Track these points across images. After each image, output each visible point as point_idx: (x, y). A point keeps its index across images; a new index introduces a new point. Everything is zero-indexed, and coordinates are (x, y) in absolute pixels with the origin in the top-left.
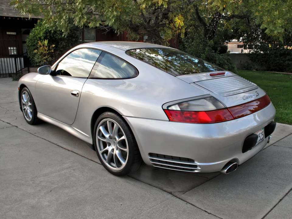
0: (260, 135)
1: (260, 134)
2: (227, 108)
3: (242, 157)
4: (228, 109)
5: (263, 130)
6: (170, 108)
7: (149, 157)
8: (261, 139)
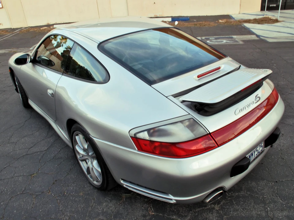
4: (212, 135)
6: (137, 136)
7: (122, 182)
8: (259, 152)
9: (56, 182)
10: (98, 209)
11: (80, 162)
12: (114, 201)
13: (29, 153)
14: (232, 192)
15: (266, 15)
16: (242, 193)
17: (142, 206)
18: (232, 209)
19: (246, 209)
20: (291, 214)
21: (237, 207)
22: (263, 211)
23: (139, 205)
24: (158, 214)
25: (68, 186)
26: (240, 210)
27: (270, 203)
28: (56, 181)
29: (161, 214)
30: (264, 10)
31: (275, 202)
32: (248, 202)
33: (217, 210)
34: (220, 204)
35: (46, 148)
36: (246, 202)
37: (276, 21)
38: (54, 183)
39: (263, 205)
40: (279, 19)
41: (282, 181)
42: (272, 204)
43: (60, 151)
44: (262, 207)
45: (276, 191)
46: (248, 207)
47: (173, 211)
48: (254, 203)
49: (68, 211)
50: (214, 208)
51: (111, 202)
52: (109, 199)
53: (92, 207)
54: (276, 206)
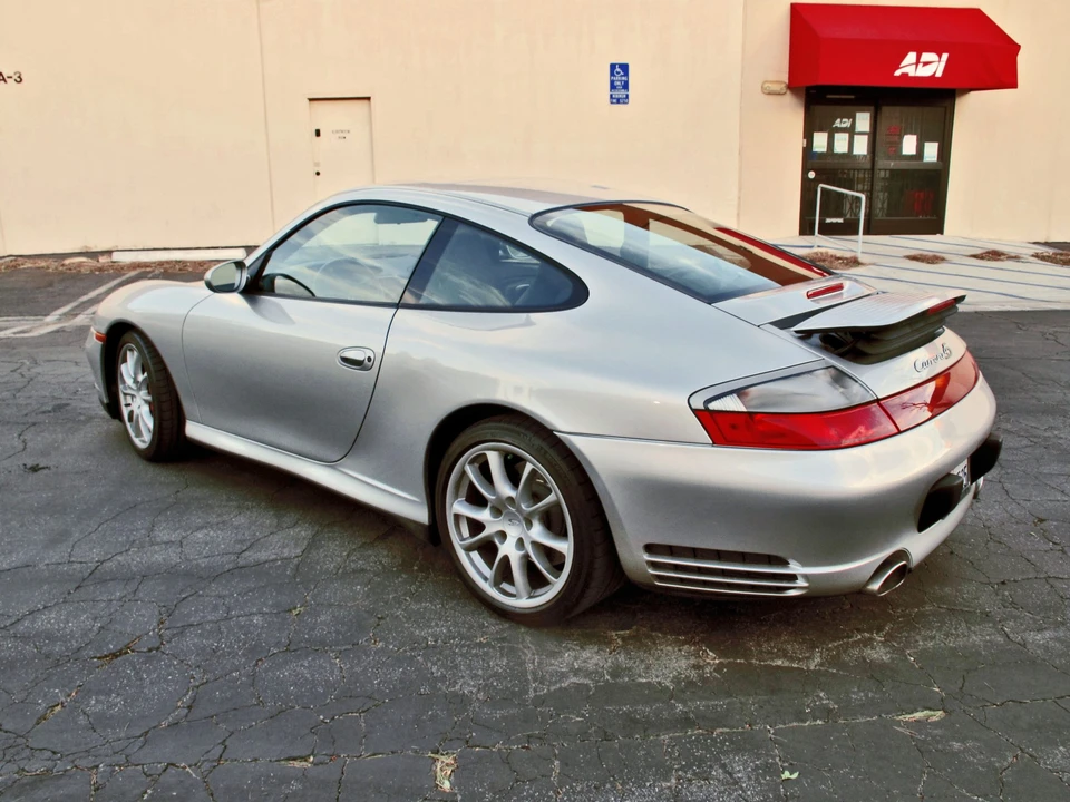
2: (878, 401)
3: (919, 544)
4: (882, 403)
6: (714, 406)
9: (382, 622)
10: (552, 664)
12: (593, 647)
13: (242, 563)
15: (818, 246)
17: (680, 650)
18: (918, 637)
19: (952, 634)
20: (1062, 634)
21: (929, 633)
22: (996, 634)
23: (669, 648)
24: (732, 660)
25: (430, 627)
26: (939, 637)
27: (1004, 619)
28: (382, 619)
30: (812, 233)
32: (951, 623)
33: (881, 642)
34: (881, 630)
35: (297, 552)
36: (947, 623)
37: (855, 262)
38: (378, 625)
39: (991, 625)
40: (862, 258)
41: (1015, 581)
42: (1010, 621)
43: (348, 556)
44: (989, 627)
45: (1008, 599)
46: (956, 631)
48: (967, 623)
49: (464, 676)
50: (871, 639)
51: (582, 648)
52: (576, 645)
54: (1022, 624)
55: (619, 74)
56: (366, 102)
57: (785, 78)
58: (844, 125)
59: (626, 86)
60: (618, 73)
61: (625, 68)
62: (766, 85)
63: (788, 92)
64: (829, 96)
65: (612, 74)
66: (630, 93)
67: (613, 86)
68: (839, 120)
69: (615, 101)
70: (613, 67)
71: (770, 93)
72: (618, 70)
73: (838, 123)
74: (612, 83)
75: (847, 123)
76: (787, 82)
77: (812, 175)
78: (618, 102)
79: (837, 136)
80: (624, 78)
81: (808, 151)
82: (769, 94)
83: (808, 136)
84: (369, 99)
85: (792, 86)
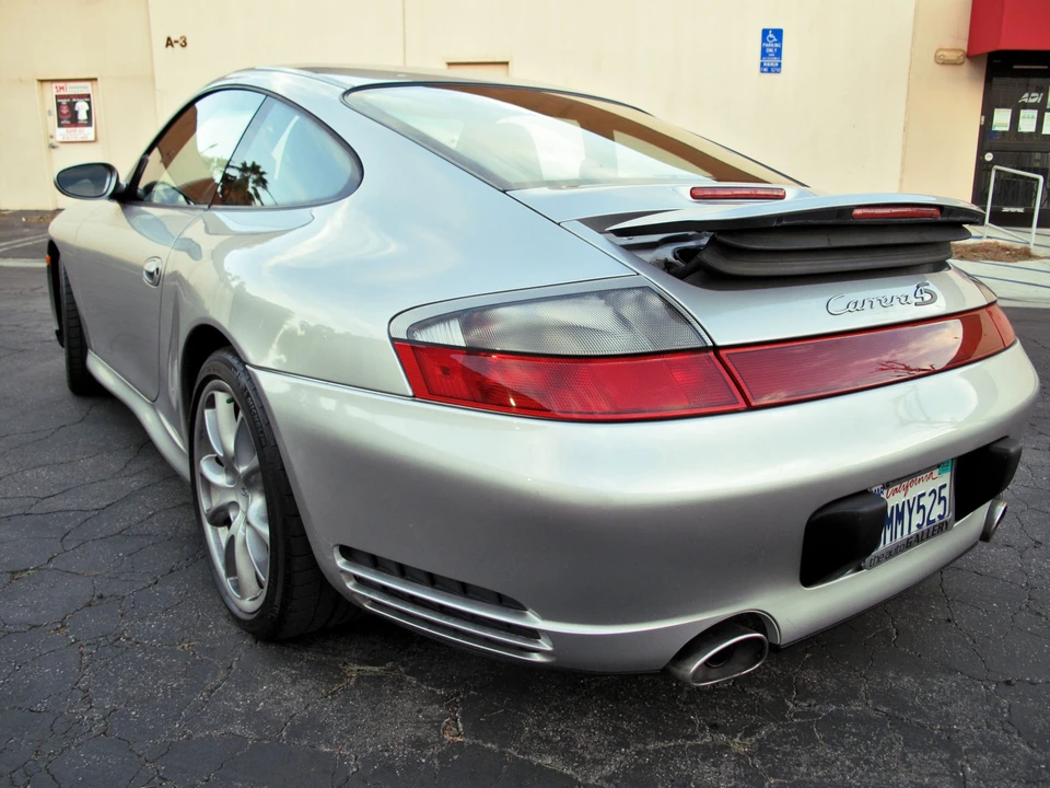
0: (927, 501)
1: (924, 494)
2: (716, 349)
3: (799, 607)
4: (722, 353)
5: (945, 478)
6: (423, 337)
7: (340, 562)
8: (929, 522)
9: (98, 602)
10: (232, 699)
11: (208, 528)
12: (309, 684)
13: (33, 510)
14: (814, 702)
15: (988, 237)
16: (856, 706)
18: (804, 758)
19: (867, 762)
21: (830, 754)
22: (944, 774)
23: (408, 705)
24: (481, 742)
25: (142, 619)
26: (843, 763)
27: (976, 750)
28: (101, 597)
29: (493, 743)
30: (982, 224)
31: (998, 750)
32: (878, 740)
33: (737, 754)
34: (753, 734)
35: (104, 504)
36: (871, 740)
37: (1026, 254)
38: (89, 605)
39: (946, 756)
40: (1034, 250)
41: (1032, 683)
42: (985, 754)
43: (151, 516)
44: (941, 760)
45: (1003, 712)
46: (877, 756)
47: (548, 741)
48: (906, 744)
49: (108, 694)
52: (291, 676)
53: (212, 691)
54: (1003, 764)
55: (772, 42)
56: (504, 67)
57: (964, 46)
58: (1034, 101)
59: (778, 53)
60: (771, 39)
61: (778, 33)
62: (940, 53)
63: (967, 61)
64: (1015, 67)
65: (764, 40)
66: (783, 61)
67: (764, 54)
68: (1026, 95)
69: (765, 70)
70: (765, 32)
71: (945, 63)
72: (771, 35)
73: (1025, 98)
74: (764, 49)
75: (1036, 98)
76: (965, 48)
77: (989, 157)
78: (769, 71)
79: (1023, 113)
80: (777, 45)
81: (986, 131)
82: (943, 63)
83: (988, 113)
84: (507, 63)
85: (971, 56)
